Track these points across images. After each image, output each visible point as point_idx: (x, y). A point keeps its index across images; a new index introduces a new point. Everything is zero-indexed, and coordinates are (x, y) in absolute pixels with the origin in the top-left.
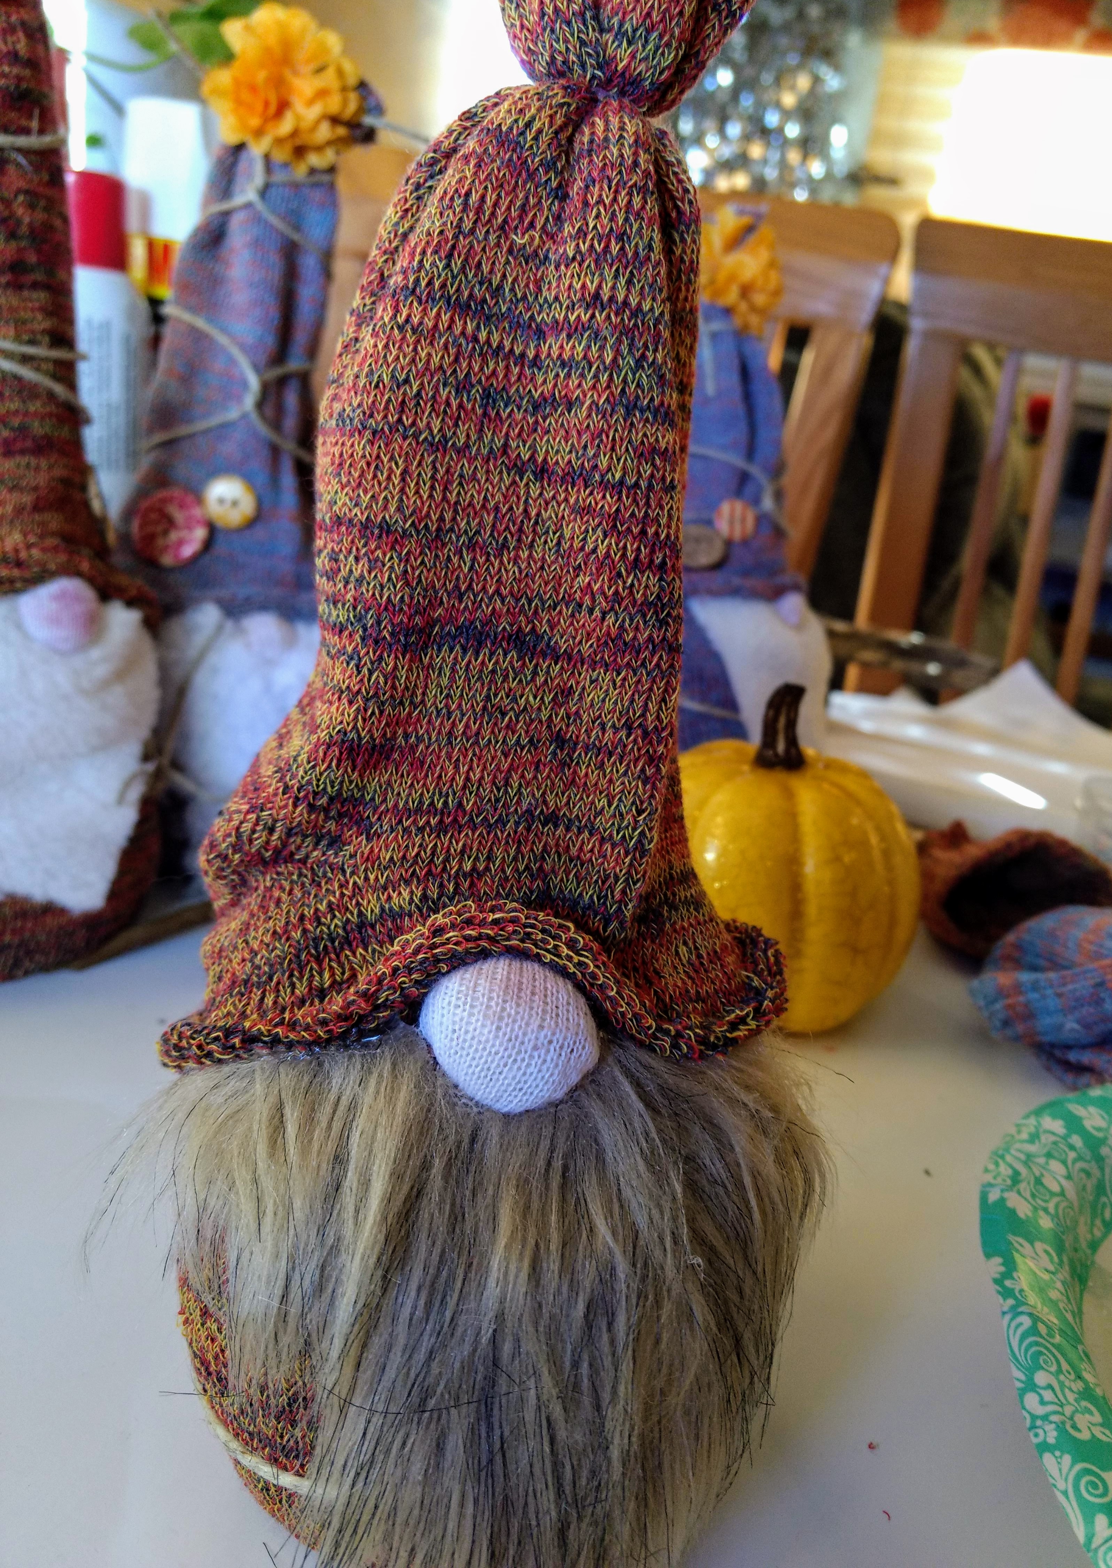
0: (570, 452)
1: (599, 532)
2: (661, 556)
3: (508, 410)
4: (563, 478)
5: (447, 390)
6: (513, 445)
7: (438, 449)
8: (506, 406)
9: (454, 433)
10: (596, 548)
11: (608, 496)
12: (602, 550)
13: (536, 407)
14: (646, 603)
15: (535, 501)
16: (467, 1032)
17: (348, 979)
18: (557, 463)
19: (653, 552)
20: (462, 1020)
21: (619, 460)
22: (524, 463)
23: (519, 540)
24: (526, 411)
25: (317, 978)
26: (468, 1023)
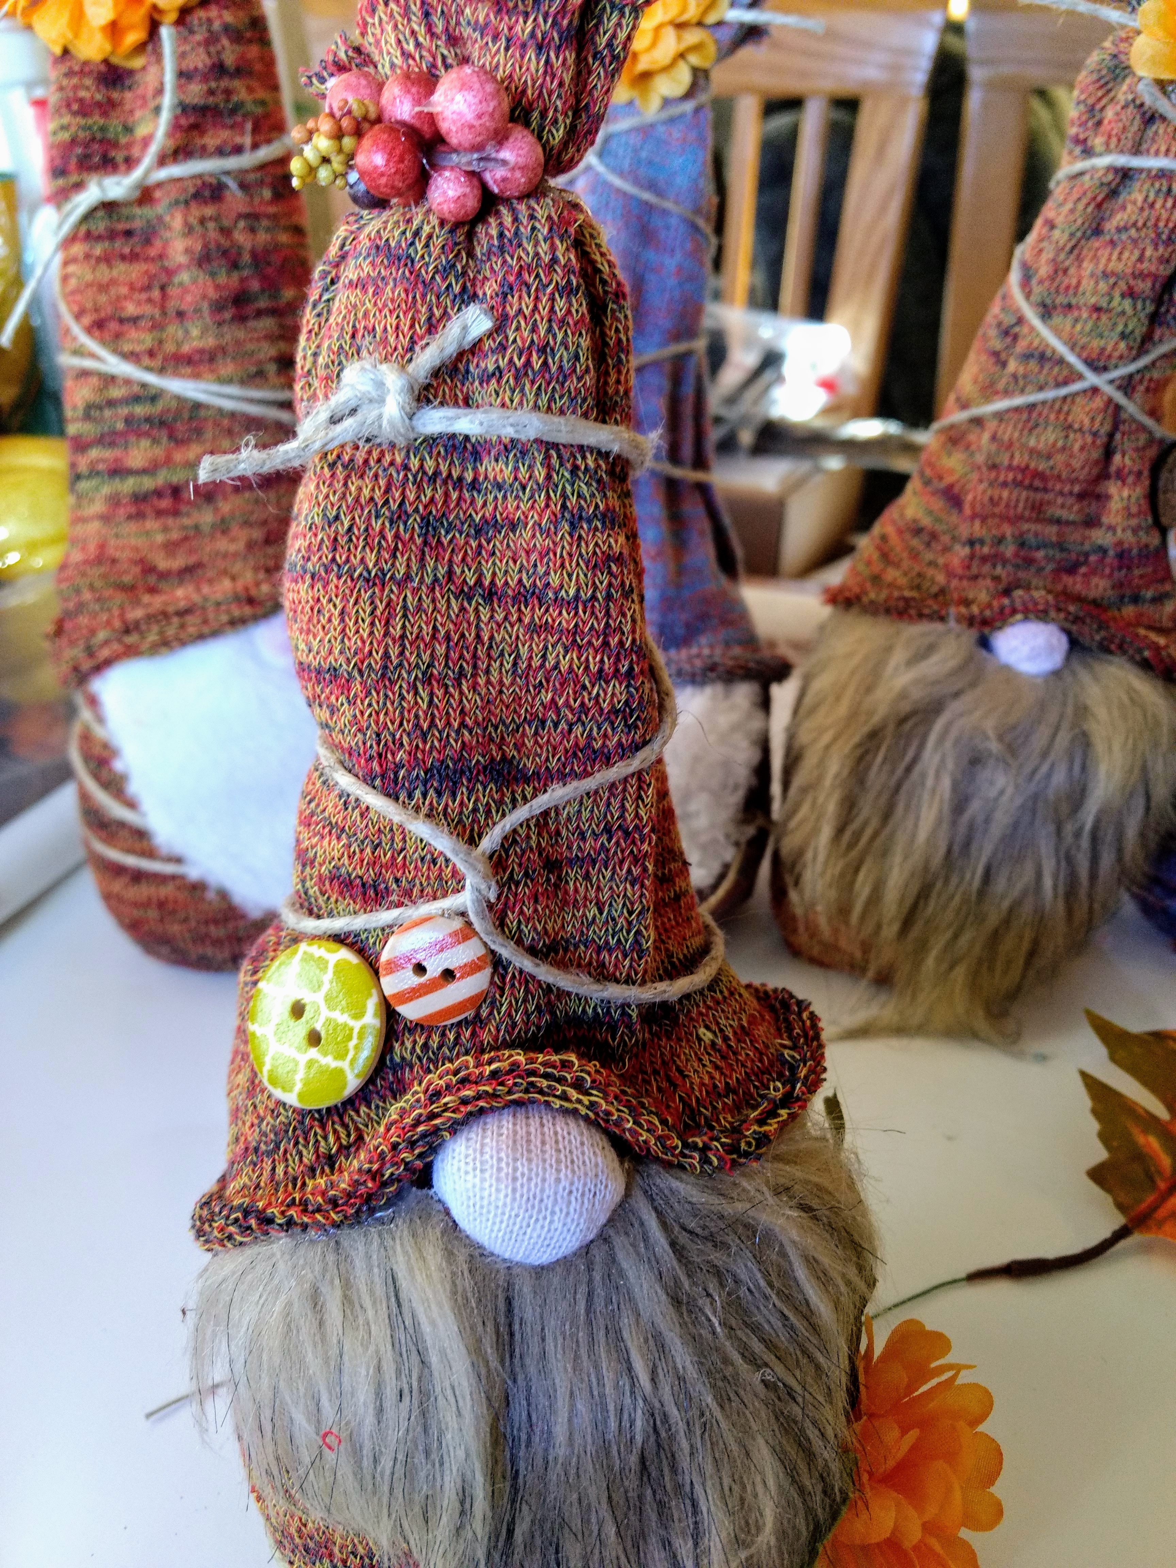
0: (520, 571)
1: (560, 648)
2: (627, 663)
3: (449, 537)
4: (514, 598)
5: (380, 522)
6: (458, 571)
7: (375, 584)
8: (447, 533)
9: (393, 565)
10: (558, 663)
11: (564, 612)
12: (564, 665)
13: (479, 532)
14: (615, 712)
15: (486, 625)
16: (482, 1198)
17: (356, 1141)
18: (506, 583)
19: (618, 660)
20: (474, 1186)
21: (570, 576)
22: (470, 588)
23: (475, 667)
24: (468, 535)
25: (323, 1143)
26: (482, 1189)
